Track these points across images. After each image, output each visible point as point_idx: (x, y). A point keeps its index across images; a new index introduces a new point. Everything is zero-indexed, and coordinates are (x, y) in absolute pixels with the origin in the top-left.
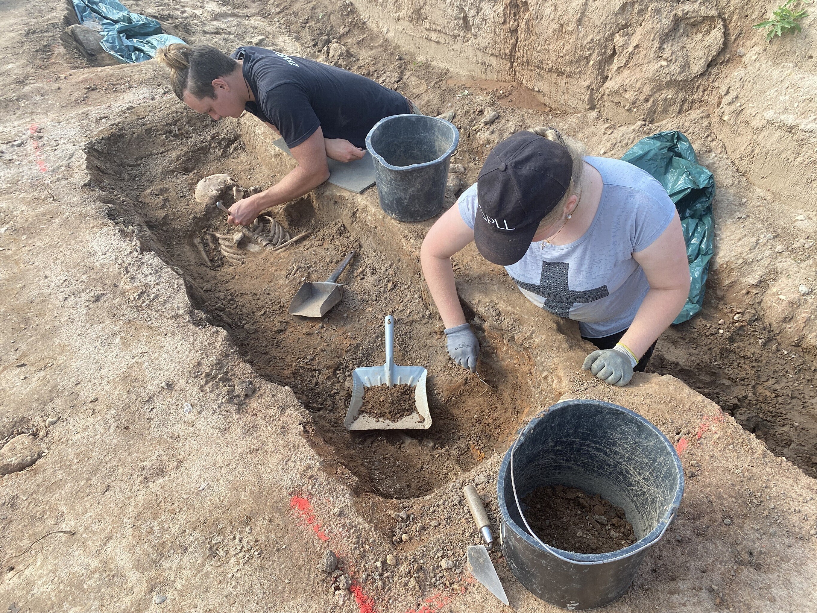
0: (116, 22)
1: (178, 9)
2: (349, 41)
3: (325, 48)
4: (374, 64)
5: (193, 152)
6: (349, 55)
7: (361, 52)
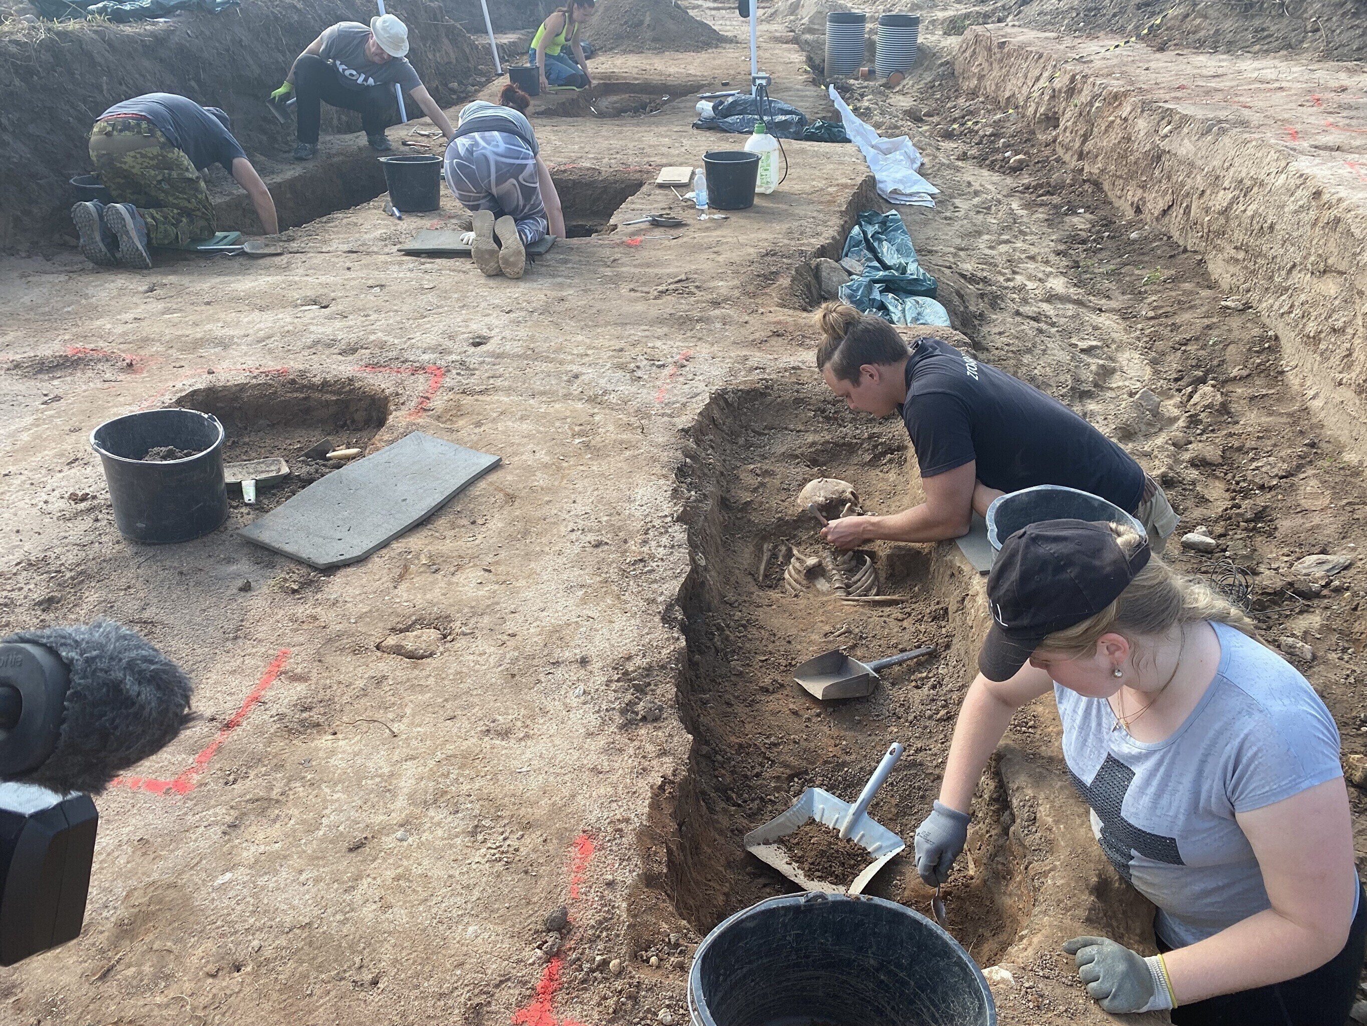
0: (886, 267)
1: (1004, 274)
2: (1239, 391)
3: (1190, 389)
4: (1258, 437)
5: (836, 444)
6: (1224, 409)
7: (1248, 414)
